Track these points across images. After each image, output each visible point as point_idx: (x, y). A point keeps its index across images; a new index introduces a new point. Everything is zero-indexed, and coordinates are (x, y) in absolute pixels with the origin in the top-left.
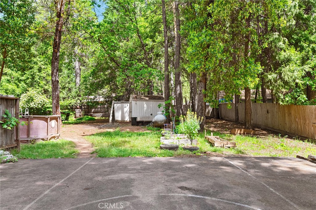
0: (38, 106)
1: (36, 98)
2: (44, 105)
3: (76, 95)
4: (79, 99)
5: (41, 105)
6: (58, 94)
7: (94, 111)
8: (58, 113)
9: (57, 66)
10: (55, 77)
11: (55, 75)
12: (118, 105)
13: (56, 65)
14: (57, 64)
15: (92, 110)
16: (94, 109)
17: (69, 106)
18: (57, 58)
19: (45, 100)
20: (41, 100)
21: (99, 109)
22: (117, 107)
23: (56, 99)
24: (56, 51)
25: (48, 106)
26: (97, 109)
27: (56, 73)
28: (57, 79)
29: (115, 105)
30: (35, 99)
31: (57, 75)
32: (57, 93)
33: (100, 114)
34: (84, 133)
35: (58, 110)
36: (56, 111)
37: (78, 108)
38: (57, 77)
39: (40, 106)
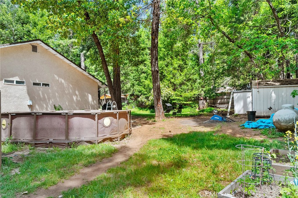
0: (164, 99)
1: (164, 91)
2: (169, 97)
3: (200, 86)
4: (202, 90)
5: (167, 97)
6: (158, 86)
7: (220, 103)
8: (159, 106)
9: (156, 54)
10: (154, 67)
11: (154, 65)
12: (239, 94)
13: (154, 54)
14: (155, 52)
15: (218, 101)
16: (220, 100)
17: (193, 97)
18: (155, 46)
19: (170, 92)
20: (167, 93)
21: (226, 100)
22: (238, 98)
23: (157, 90)
24: (154, 38)
25: (173, 98)
26: (223, 100)
27: (155, 62)
28: (156, 69)
29: (235, 95)
30: (162, 92)
31: (156, 65)
32: (157, 84)
33: (225, 105)
34: (170, 132)
35: (159, 102)
36: (158, 103)
37: (202, 100)
38: (156, 67)
39: (166, 99)
